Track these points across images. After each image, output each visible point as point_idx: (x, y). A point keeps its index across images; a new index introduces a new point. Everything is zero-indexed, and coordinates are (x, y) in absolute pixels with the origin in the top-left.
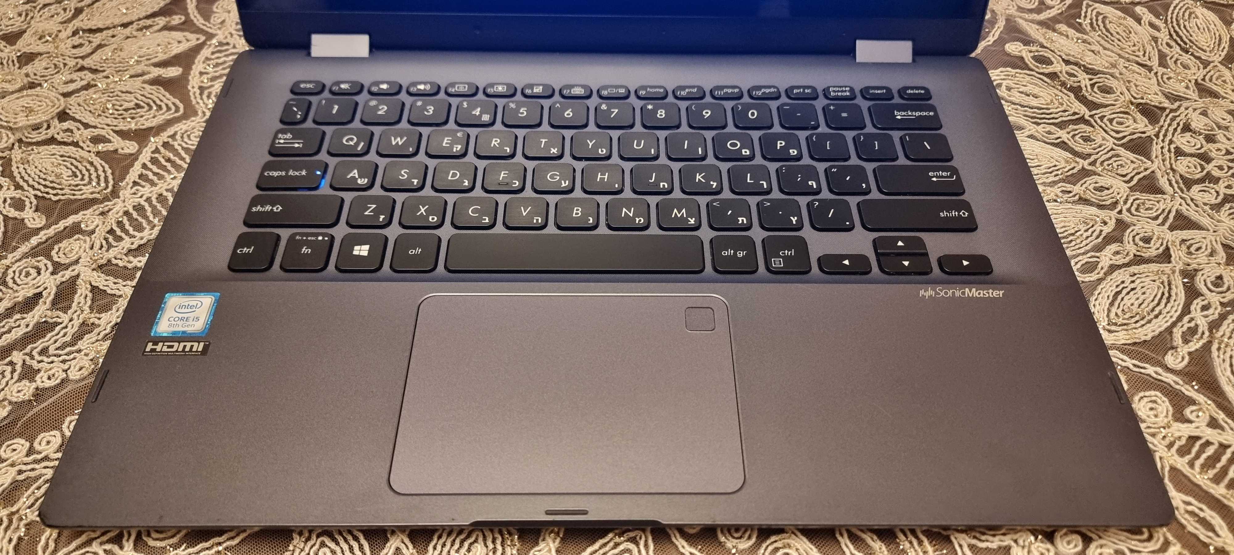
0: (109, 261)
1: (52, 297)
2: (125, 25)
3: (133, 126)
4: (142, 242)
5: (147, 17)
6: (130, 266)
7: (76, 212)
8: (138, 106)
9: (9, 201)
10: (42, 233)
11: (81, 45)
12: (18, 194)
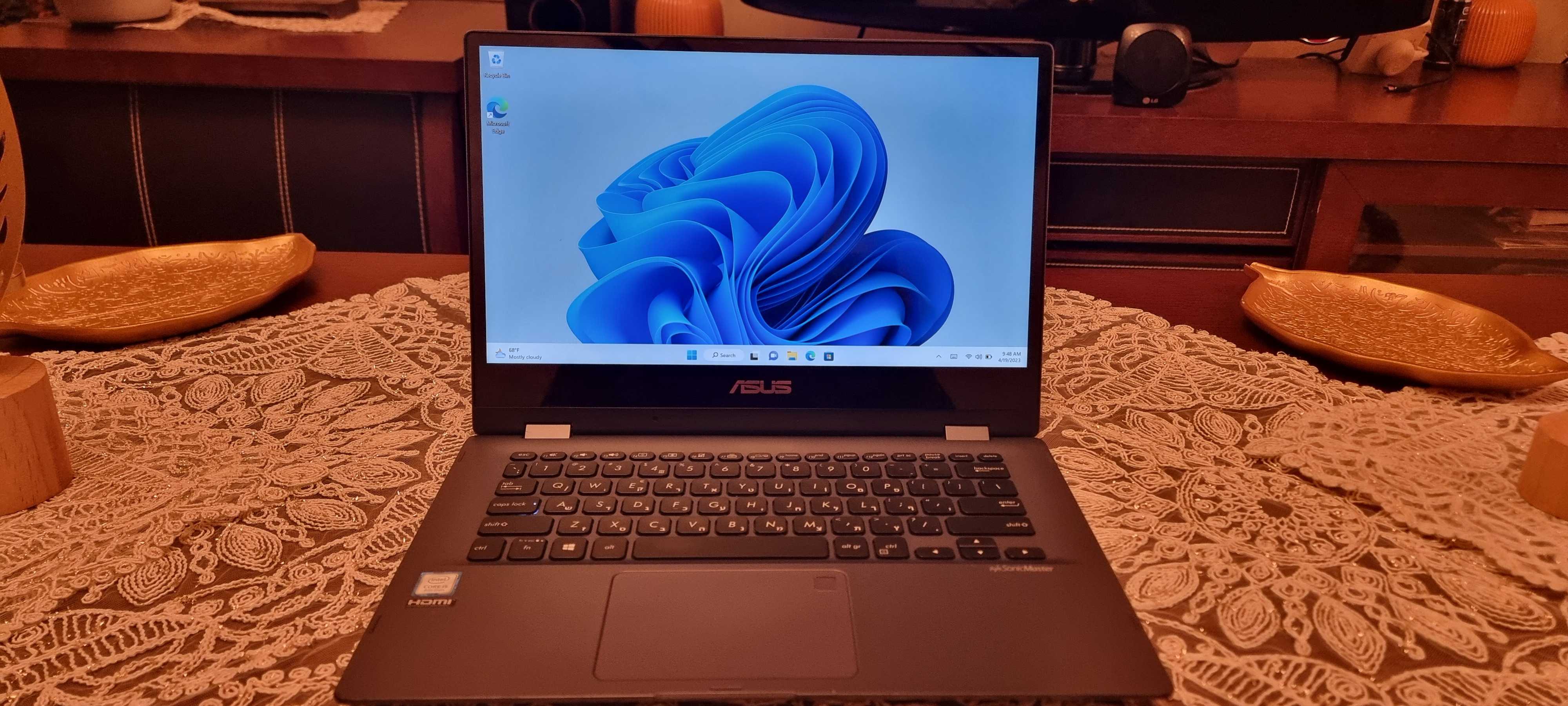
0: (367, 566)
1: (324, 586)
2: (372, 427)
3: (382, 486)
4: (392, 554)
5: (390, 422)
6: (383, 568)
7: (340, 537)
8: (385, 474)
9: (285, 532)
10: (313, 550)
11: (336, 439)
12: (292, 527)
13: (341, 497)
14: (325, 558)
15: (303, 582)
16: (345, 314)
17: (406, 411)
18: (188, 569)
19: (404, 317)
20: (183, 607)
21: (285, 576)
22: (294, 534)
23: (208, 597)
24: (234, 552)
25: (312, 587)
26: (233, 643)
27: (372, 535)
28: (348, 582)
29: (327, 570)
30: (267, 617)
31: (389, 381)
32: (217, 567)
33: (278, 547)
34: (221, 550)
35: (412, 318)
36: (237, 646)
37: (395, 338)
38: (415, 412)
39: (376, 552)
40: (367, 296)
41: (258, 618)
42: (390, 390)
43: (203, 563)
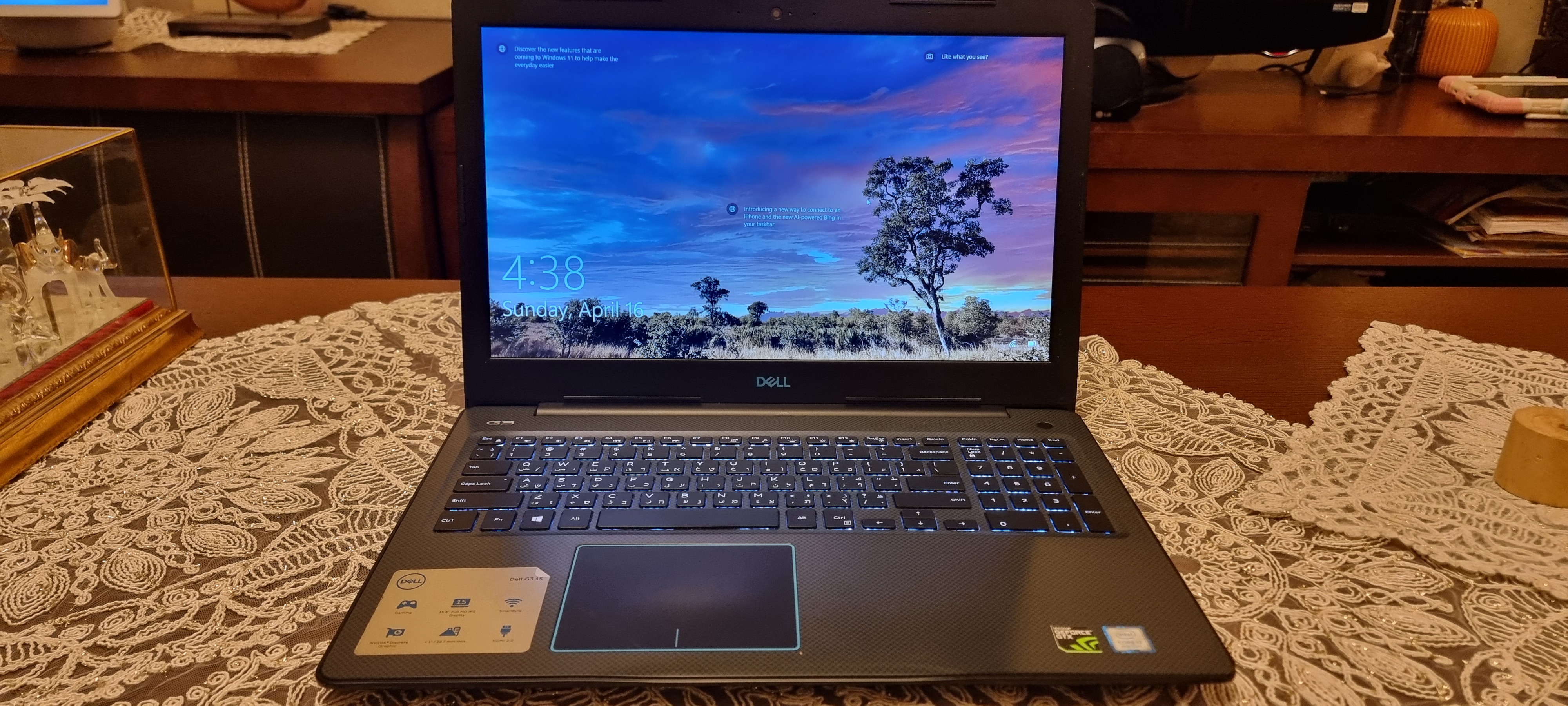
13: (238, 523)
14: (204, 585)
15: (174, 607)
16: (291, 336)
17: (325, 436)
18: (68, 591)
19: (349, 340)
20: (55, 630)
21: (159, 600)
22: (181, 559)
23: (81, 621)
24: (115, 574)
25: (182, 613)
26: (92, 669)
27: (257, 562)
28: (220, 610)
29: (202, 596)
30: (130, 642)
31: (317, 404)
32: (96, 588)
33: (161, 573)
34: (104, 571)
35: (356, 342)
36: (95, 671)
37: (334, 361)
38: (334, 438)
39: (255, 579)
40: (316, 319)
41: (121, 642)
42: (315, 414)
43: (83, 585)
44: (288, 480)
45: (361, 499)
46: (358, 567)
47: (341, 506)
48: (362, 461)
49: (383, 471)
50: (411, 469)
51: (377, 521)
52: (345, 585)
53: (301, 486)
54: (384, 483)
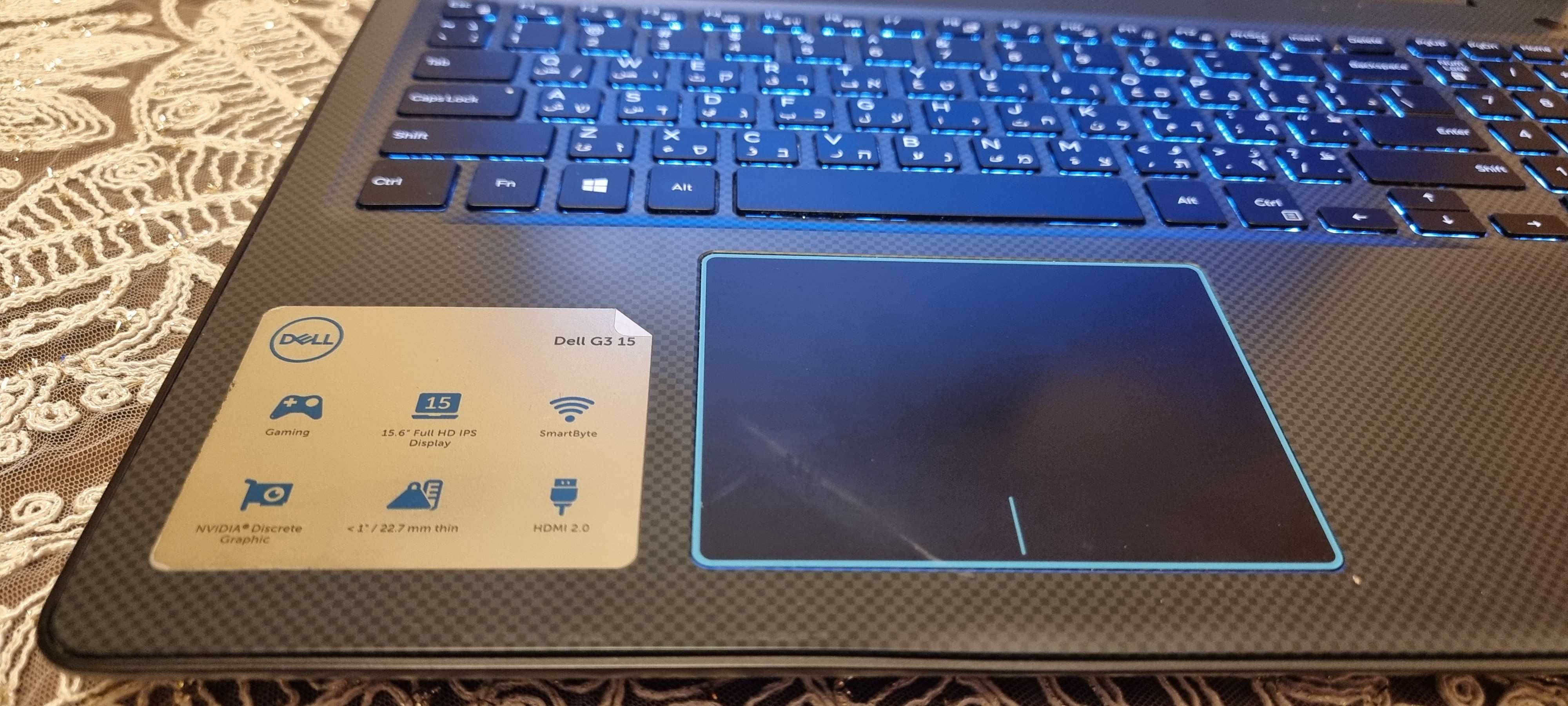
44: (47, 78)
45: (200, 125)
46: (190, 284)
47: (158, 140)
48: (206, 45)
49: (248, 67)
50: (305, 68)
51: (234, 176)
52: (157, 329)
53: (74, 93)
54: (250, 92)
